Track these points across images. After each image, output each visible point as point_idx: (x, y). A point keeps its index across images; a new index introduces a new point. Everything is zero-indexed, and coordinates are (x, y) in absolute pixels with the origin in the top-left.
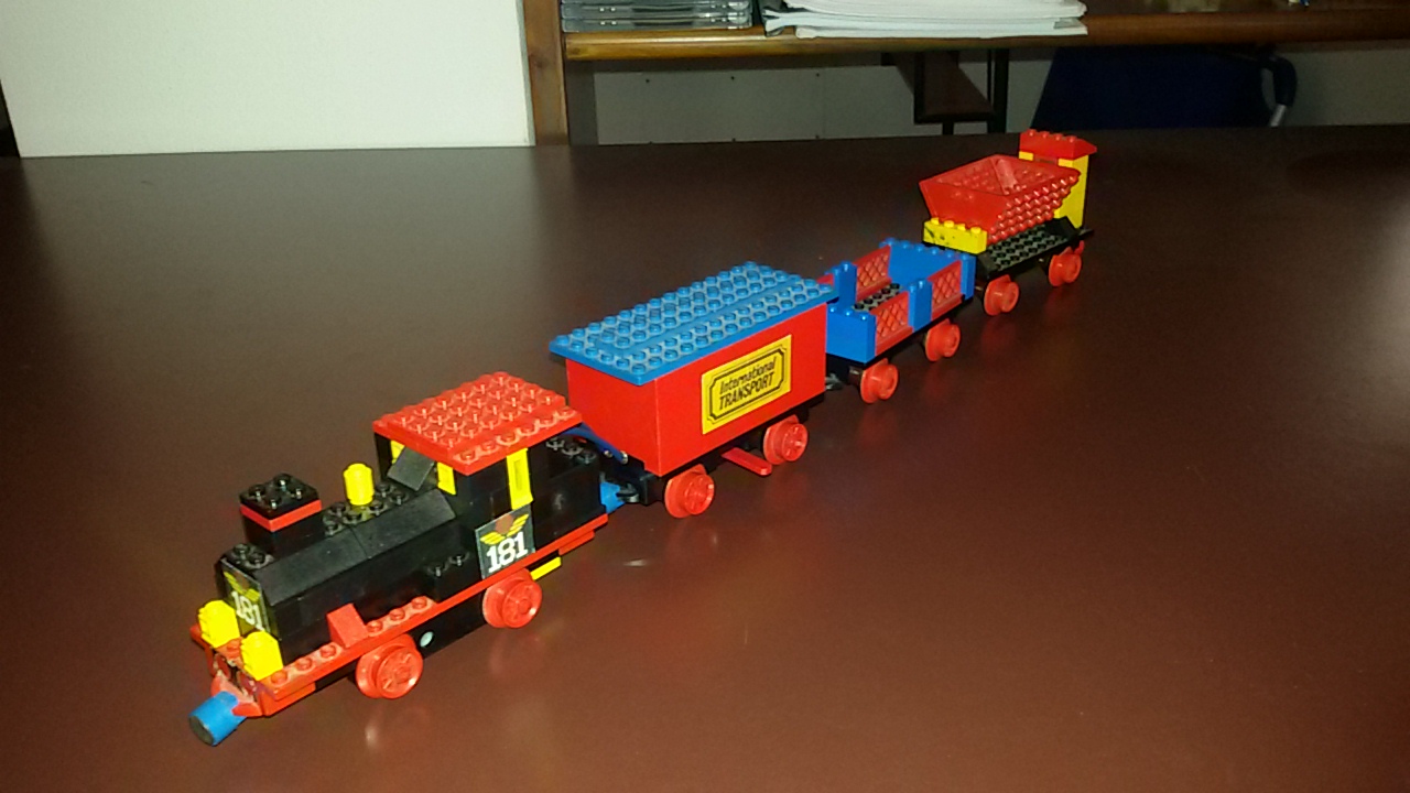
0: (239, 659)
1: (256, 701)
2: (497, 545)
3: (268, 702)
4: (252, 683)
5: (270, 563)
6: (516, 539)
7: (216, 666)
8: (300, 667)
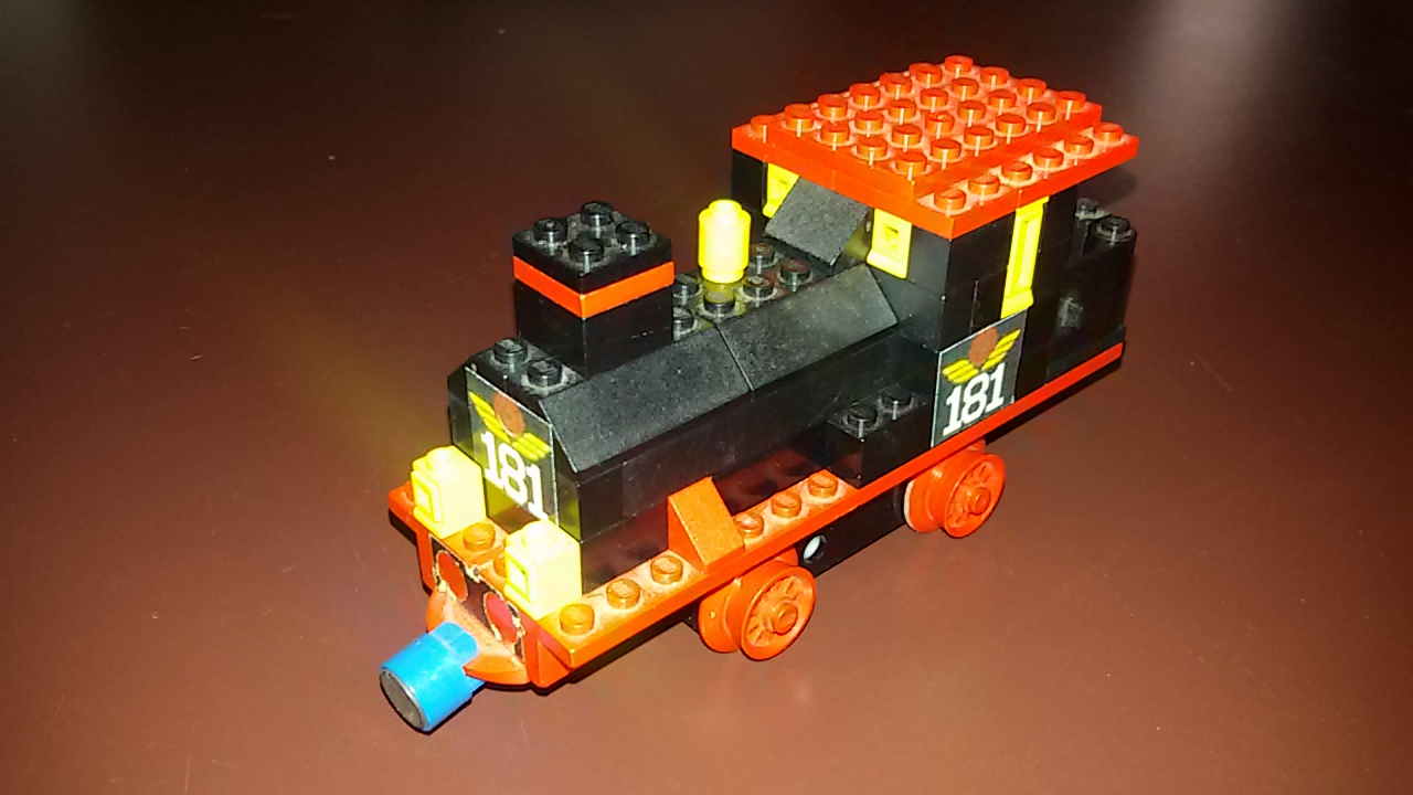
0: (489, 565)
1: (518, 653)
2: (965, 385)
3: (545, 659)
4: (517, 622)
5: (570, 385)
6: (993, 376)
7: (436, 571)
8: (614, 598)
